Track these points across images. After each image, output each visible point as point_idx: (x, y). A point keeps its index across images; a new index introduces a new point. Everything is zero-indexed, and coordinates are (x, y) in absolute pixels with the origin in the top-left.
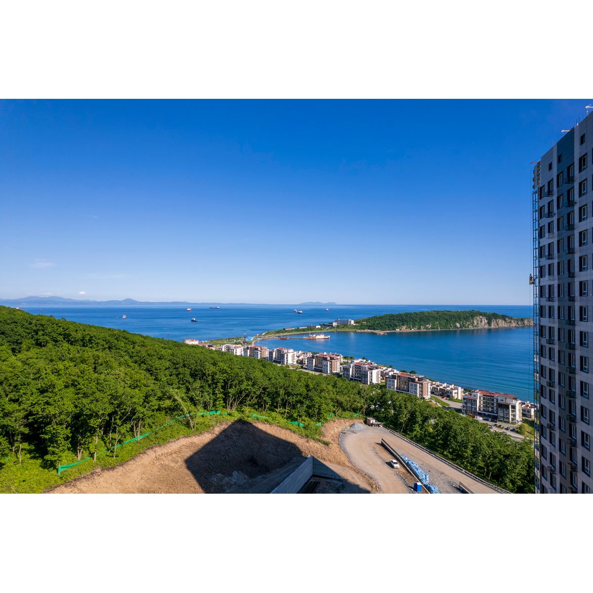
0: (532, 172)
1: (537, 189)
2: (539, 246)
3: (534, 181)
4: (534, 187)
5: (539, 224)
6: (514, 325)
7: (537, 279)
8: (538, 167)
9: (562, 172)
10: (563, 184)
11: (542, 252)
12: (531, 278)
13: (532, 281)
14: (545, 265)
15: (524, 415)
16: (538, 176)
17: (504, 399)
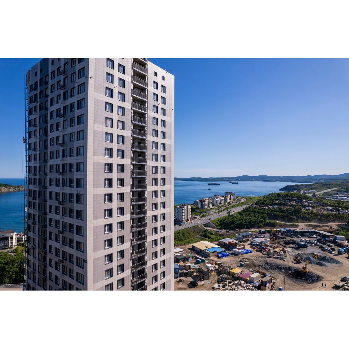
0: (26, 76)
1: (28, 86)
2: (29, 120)
3: (26, 81)
4: (26, 85)
5: (29, 107)
6: (12, 190)
7: (28, 140)
8: (29, 73)
9: (42, 78)
10: (43, 84)
11: (30, 123)
12: (24, 139)
13: (24, 141)
14: (32, 131)
15: (18, 241)
16: (29, 78)
17: (5, 234)
